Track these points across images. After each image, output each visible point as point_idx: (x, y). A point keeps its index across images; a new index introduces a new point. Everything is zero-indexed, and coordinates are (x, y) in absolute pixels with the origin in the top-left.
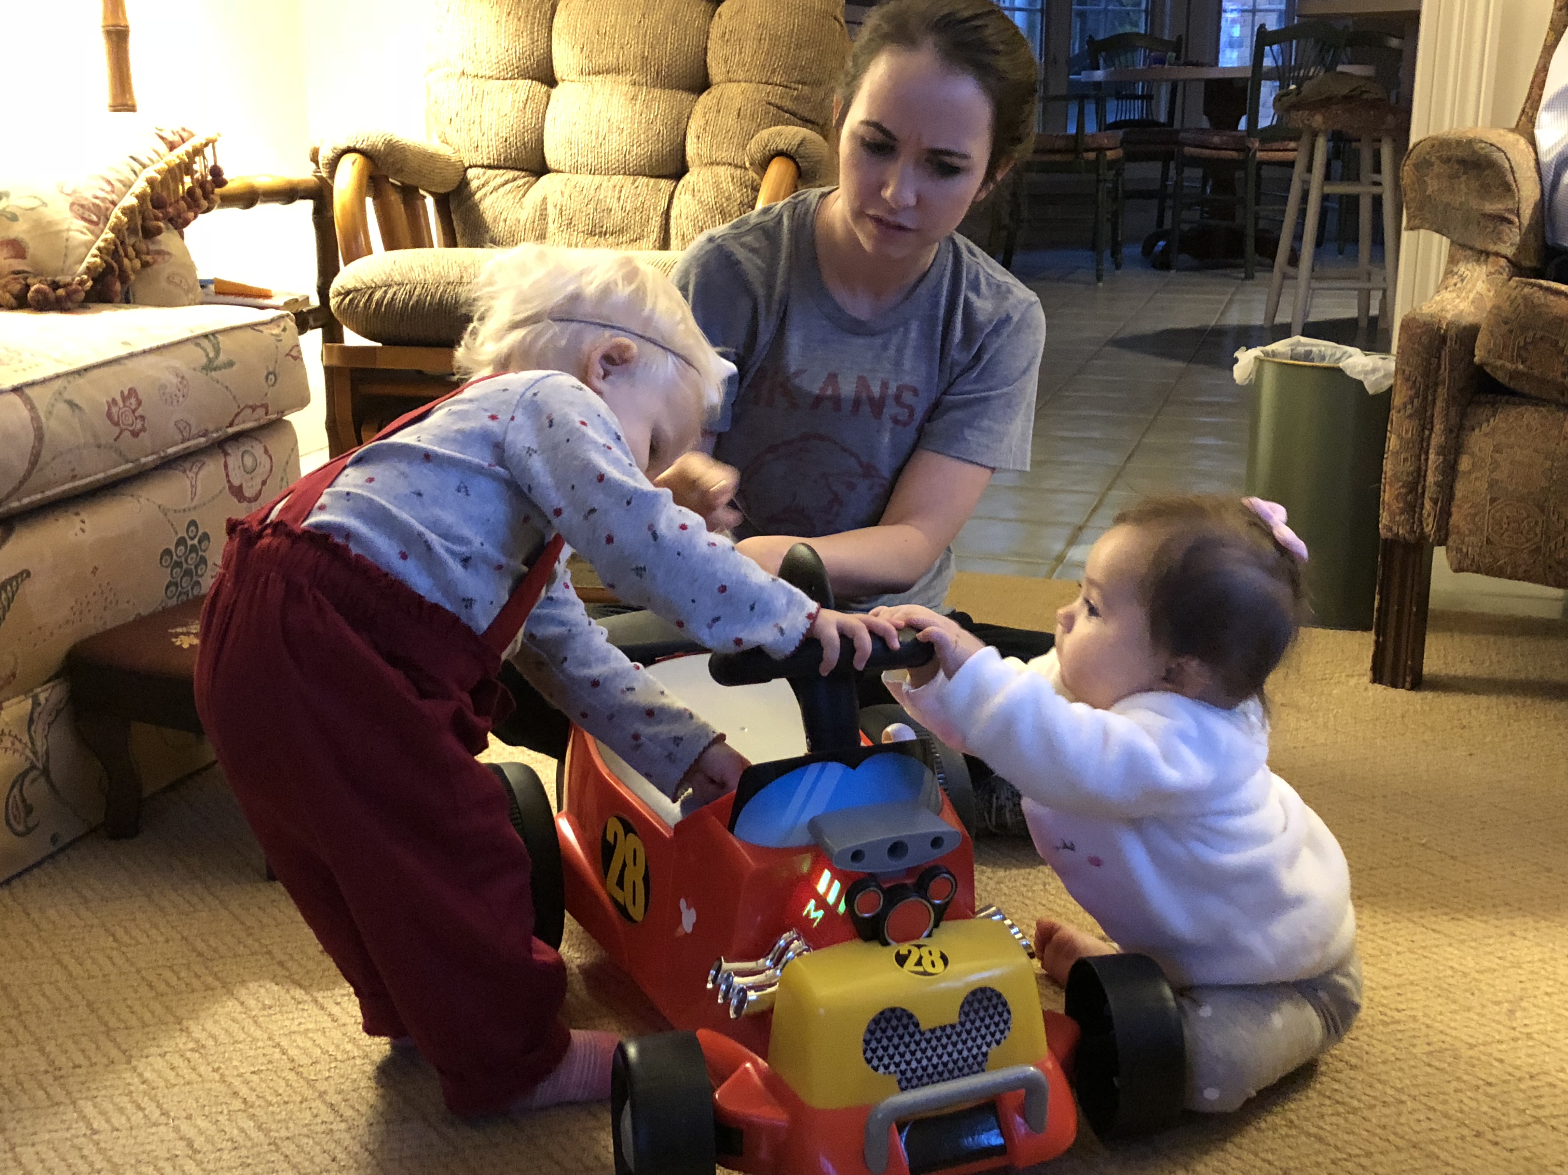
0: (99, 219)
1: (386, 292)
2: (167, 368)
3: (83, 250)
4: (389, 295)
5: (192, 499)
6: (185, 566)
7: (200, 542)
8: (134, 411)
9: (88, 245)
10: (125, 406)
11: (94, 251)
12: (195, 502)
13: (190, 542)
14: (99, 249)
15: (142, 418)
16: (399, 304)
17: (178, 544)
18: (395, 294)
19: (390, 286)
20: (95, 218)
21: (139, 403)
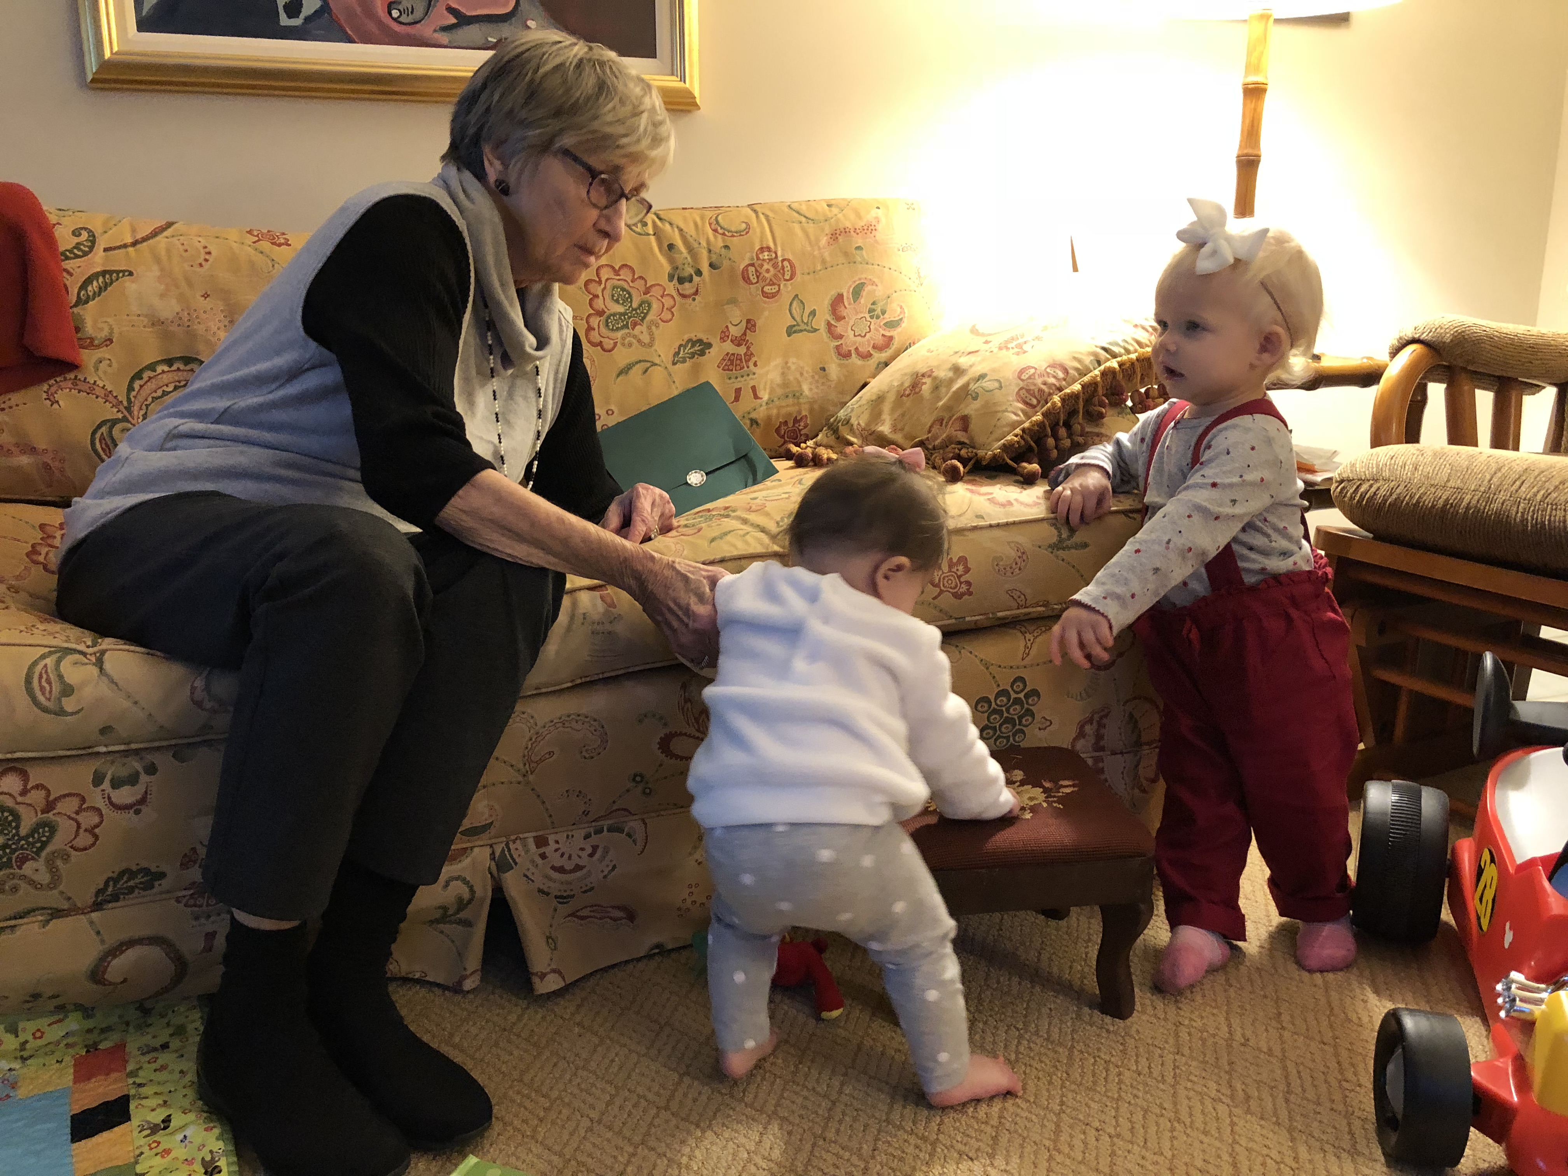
0: (1039, 402)
1: (1371, 486)
2: (1009, 543)
3: (1006, 429)
4: (1373, 490)
5: (1023, 659)
6: (1005, 715)
7: (1027, 696)
8: (959, 577)
9: (1014, 425)
10: (950, 571)
11: (1018, 431)
12: (1025, 662)
13: (1013, 695)
14: (1023, 430)
15: (969, 583)
16: (1379, 499)
17: (997, 696)
18: (1378, 489)
19: (1377, 480)
20: (1035, 402)
21: (967, 570)
